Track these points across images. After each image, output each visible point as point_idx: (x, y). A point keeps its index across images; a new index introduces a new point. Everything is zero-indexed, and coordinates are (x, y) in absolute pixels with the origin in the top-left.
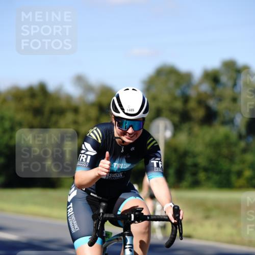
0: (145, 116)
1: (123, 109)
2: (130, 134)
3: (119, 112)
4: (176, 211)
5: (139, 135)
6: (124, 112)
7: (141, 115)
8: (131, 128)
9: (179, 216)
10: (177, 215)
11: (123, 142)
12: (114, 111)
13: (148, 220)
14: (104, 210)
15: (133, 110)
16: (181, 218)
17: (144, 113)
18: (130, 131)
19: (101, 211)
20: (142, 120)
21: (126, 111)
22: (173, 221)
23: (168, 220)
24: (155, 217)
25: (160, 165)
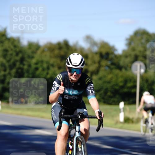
0: (83, 67)
1: (71, 63)
2: (75, 76)
3: (69, 65)
4: (100, 113)
5: (80, 77)
6: (72, 64)
7: (80, 66)
8: (75, 73)
9: (101, 116)
10: (100, 115)
11: (72, 80)
12: (67, 64)
13: (87, 118)
14: (63, 113)
15: (76, 63)
16: (102, 117)
17: (82, 65)
18: (75, 74)
19: (62, 113)
20: (81, 69)
21: (73, 64)
22: (99, 118)
23: (97, 118)
24: (90, 117)
25: (93, 92)
